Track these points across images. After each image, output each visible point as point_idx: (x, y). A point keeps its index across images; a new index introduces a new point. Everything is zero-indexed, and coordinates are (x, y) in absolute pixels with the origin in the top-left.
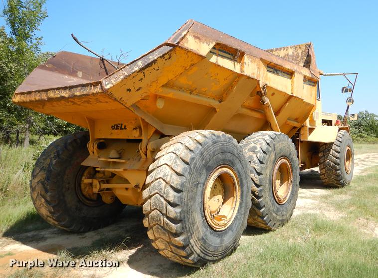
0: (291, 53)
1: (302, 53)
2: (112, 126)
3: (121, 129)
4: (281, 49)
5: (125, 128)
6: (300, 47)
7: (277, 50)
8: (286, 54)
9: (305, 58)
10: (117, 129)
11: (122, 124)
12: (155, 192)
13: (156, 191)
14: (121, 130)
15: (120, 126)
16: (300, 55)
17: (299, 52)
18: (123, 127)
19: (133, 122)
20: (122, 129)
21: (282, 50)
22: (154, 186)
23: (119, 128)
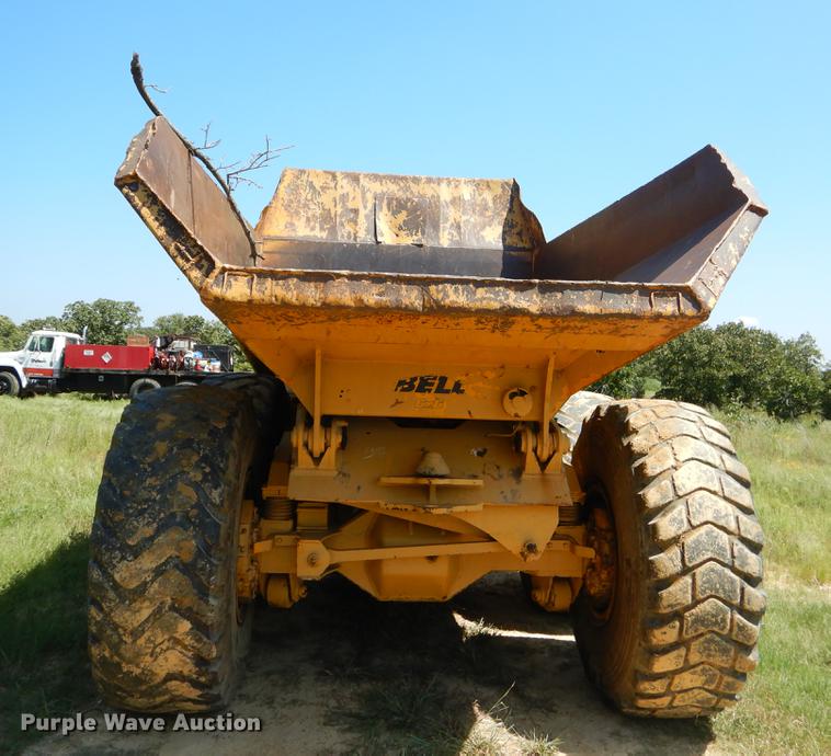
0: (467, 197)
1: (494, 200)
2: (401, 383)
3: (440, 390)
4: (439, 181)
5: (457, 388)
6: (488, 186)
7: (429, 180)
8: (455, 195)
9: (505, 214)
10: (421, 389)
11: (443, 380)
12: (706, 557)
13: (709, 555)
14: (439, 395)
15: (437, 382)
16: (491, 204)
17: (488, 196)
18: (449, 385)
19: (491, 375)
20: (447, 392)
21: (444, 185)
22: (698, 542)
23: (434, 388)
